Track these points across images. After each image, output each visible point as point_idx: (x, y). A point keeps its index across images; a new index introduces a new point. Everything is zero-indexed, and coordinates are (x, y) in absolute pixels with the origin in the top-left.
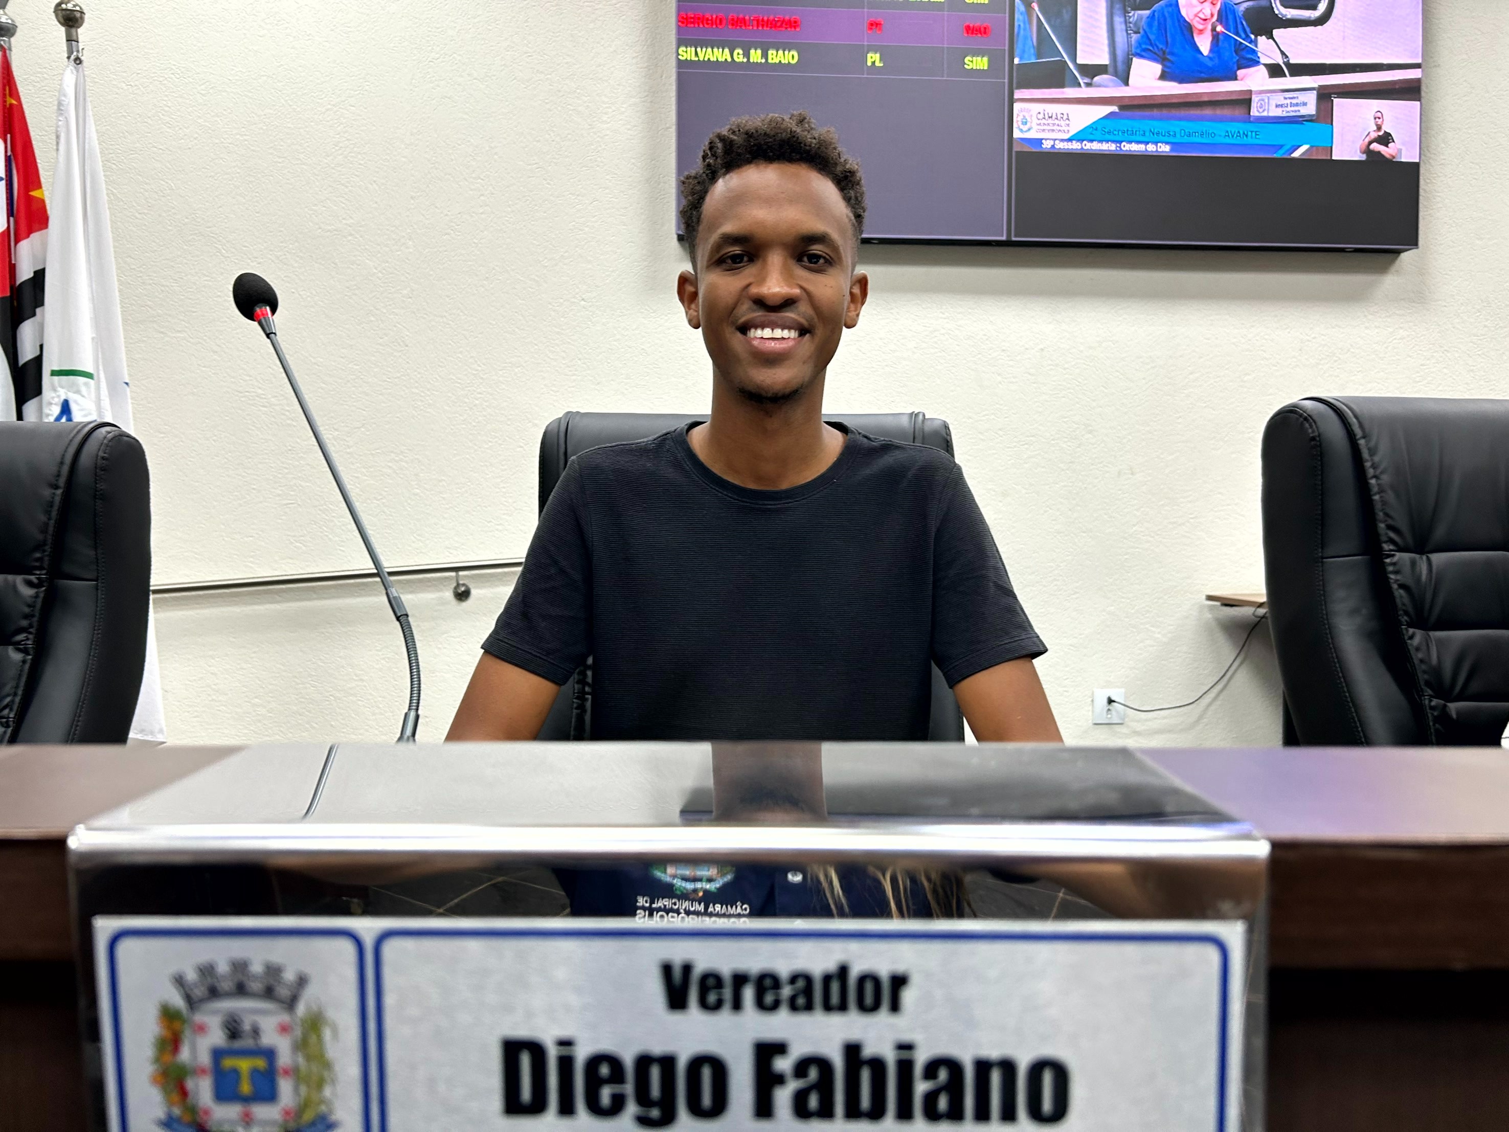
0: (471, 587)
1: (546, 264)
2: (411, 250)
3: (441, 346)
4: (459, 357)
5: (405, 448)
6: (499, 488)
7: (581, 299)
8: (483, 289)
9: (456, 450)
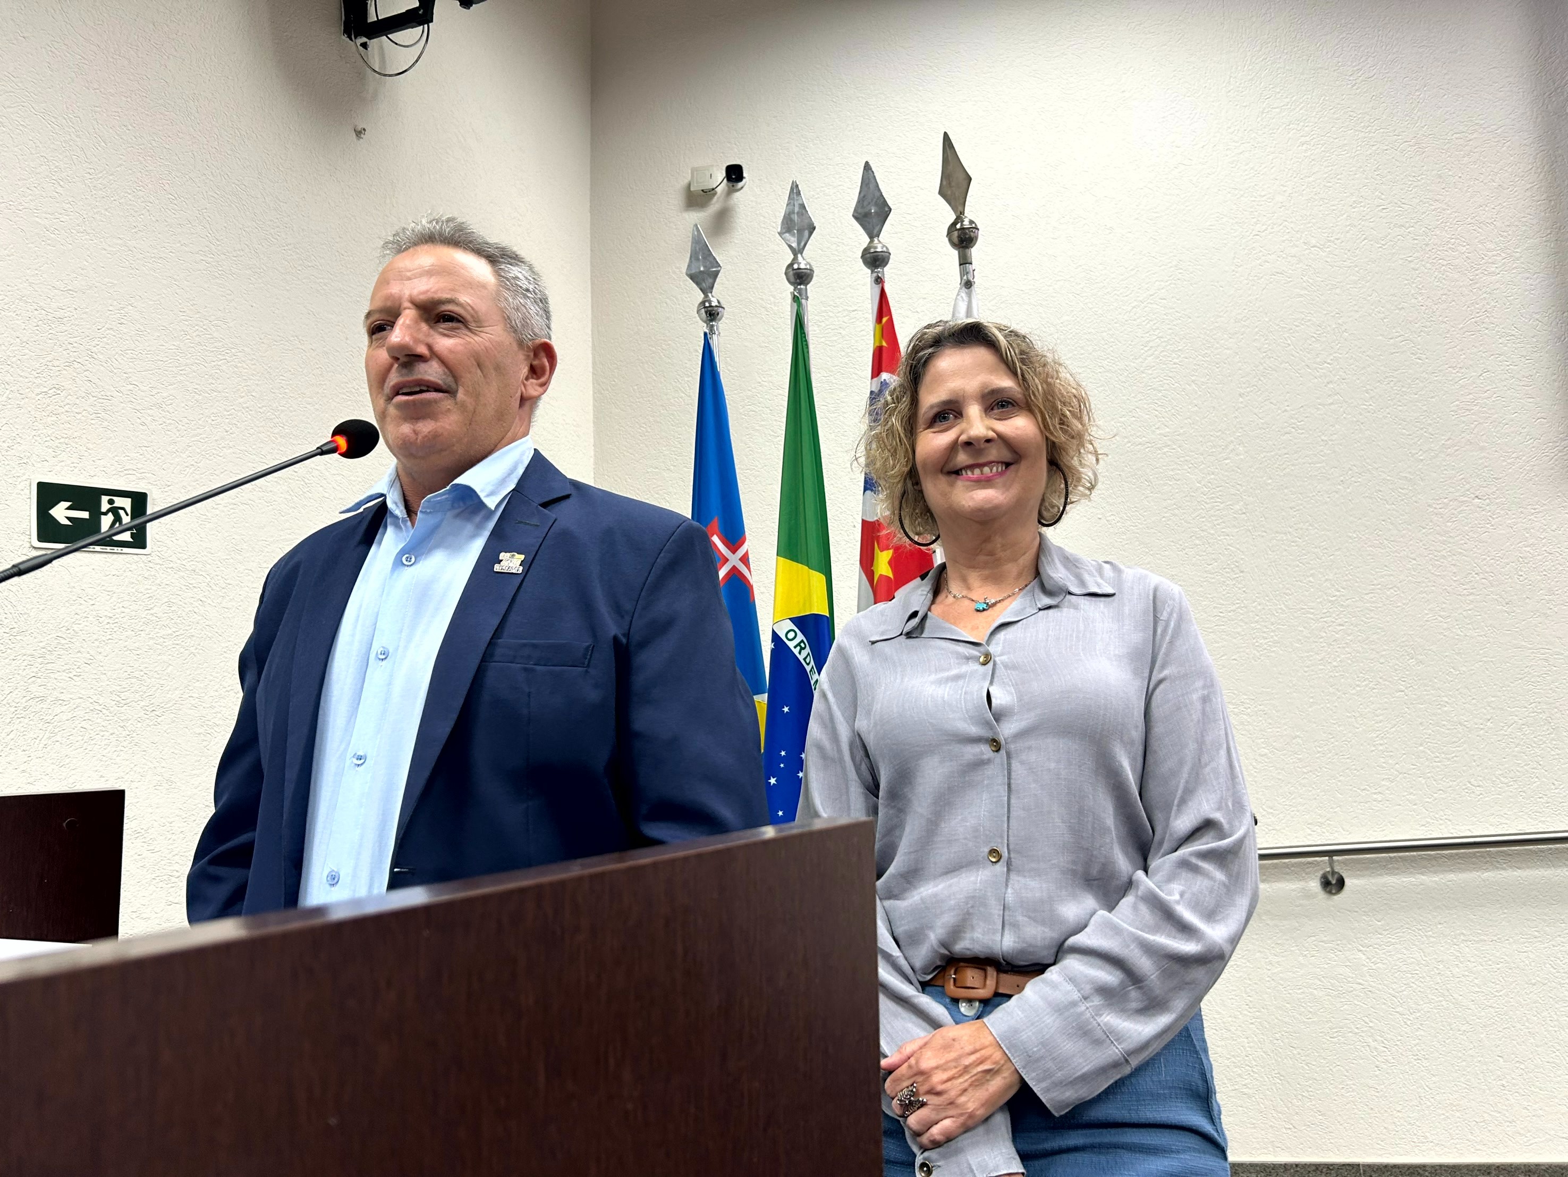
0: (1344, 875)
1: (1421, 458)
2: (1242, 457)
3: (1286, 569)
4: (1310, 582)
5: (1245, 697)
6: (1374, 746)
7: (1473, 496)
8: (1337, 496)
9: (1312, 697)
